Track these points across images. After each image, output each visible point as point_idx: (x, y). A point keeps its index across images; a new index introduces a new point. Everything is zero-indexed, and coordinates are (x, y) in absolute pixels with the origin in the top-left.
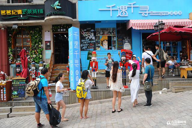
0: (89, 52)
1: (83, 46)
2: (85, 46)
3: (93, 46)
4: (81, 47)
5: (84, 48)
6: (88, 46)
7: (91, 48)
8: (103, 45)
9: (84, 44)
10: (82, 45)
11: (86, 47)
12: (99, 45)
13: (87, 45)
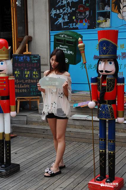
0: (58, 35)
1: (58, 16)
2: (65, 14)
3: (87, 13)
4: (51, 18)
5: (60, 20)
6: (73, 13)
7: (81, 22)
8: (119, 8)
9: (59, 8)
10: (54, 12)
11: (66, 17)
12: (107, 9)
13: (69, 11)
